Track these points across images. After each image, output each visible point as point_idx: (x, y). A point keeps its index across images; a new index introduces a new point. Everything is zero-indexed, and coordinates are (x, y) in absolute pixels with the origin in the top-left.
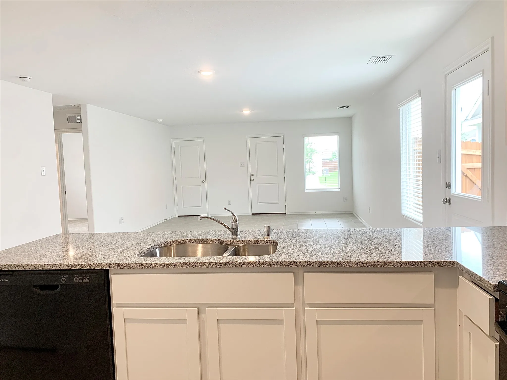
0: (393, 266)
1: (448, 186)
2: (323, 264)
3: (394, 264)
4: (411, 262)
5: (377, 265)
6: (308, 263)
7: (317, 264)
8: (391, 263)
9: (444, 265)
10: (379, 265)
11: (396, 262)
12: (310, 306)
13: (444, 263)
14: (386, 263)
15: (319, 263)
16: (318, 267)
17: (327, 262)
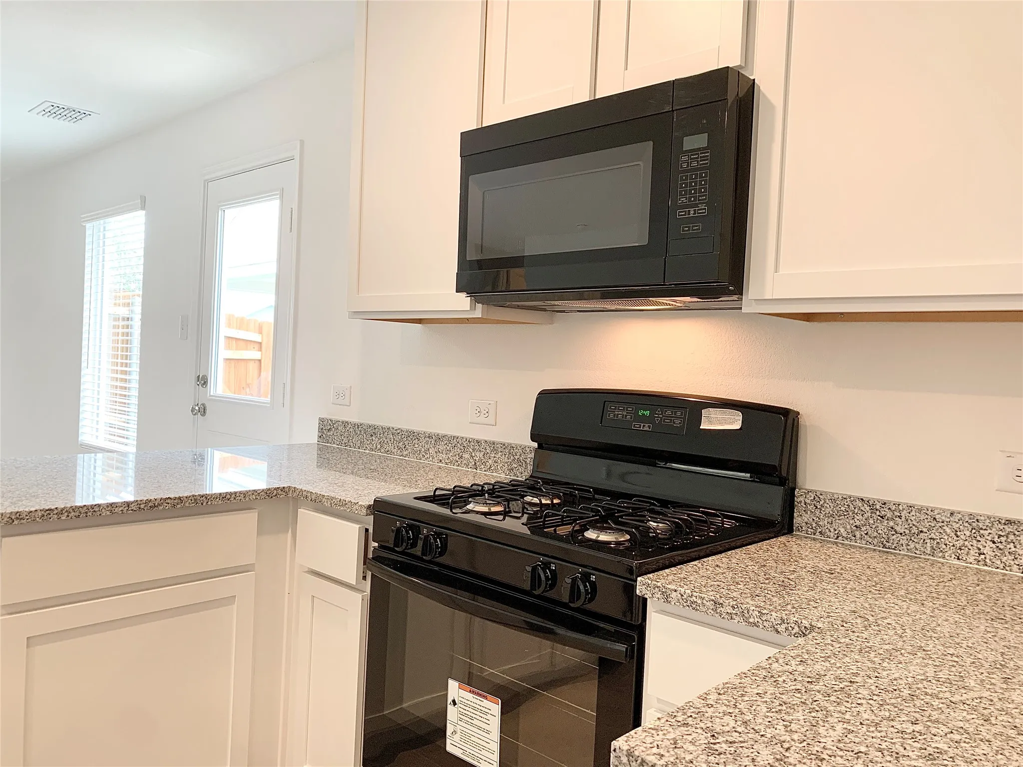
0: (193, 505)
1: (203, 381)
2: (54, 514)
3: (195, 500)
4: (224, 495)
5: (166, 504)
6: (18, 514)
7: (40, 514)
8: (190, 498)
9: (274, 494)
10: (168, 504)
11: (199, 495)
12: (9, 612)
13: (275, 492)
14: (182, 499)
15: (45, 512)
16: (40, 520)
17: (62, 510)
